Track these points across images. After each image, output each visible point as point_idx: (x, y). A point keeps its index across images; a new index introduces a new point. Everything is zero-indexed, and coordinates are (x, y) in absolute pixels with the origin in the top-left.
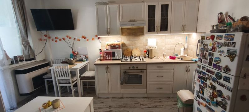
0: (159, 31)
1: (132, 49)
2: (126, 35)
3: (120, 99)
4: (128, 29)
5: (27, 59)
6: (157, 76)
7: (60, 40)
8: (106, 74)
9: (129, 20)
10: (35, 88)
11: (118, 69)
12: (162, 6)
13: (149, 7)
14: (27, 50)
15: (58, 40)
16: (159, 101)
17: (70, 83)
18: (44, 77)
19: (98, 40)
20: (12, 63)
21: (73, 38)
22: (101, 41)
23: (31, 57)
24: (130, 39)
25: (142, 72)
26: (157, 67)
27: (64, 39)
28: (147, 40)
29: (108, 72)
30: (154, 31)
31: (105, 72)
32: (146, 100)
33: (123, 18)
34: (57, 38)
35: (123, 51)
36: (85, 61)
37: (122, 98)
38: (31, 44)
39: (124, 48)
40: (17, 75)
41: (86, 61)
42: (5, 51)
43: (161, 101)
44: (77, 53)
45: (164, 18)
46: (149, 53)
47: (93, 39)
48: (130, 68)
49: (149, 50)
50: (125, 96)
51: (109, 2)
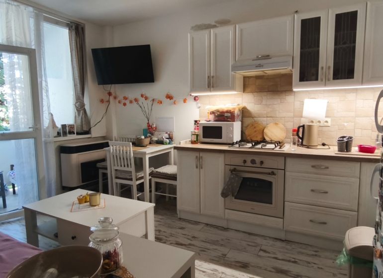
0: (329, 80)
1: (264, 123)
2: (252, 92)
3: (221, 230)
4: (258, 77)
5: (80, 131)
6: (312, 191)
7: (131, 102)
8: (196, 171)
9: (255, 57)
10: (83, 182)
11: (220, 161)
12: (339, 17)
13: (304, 22)
14: (80, 118)
15: (127, 102)
16: (314, 253)
17: (131, 180)
18: (99, 165)
19: (194, 103)
20: (59, 134)
21: (152, 99)
22: (199, 105)
23: (85, 129)
24: (262, 102)
25: (273, 173)
26: (313, 167)
27: (136, 100)
28: (302, 103)
29: (199, 166)
30: (317, 79)
31: (195, 167)
32: (279, 244)
33: (241, 54)
34: (125, 98)
35: (244, 128)
36: (166, 144)
37: (226, 229)
38: (87, 107)
39: (248, 121)
40: (62, 155)
41: (169, 143)
42: (52, 115)
43: (316, 255)
44: (156, 128)
45: (344, 46)
46: (302, 134)
47: (185, 101)
48: (245, 162)
49: (303, 126)
50: (233, 226)
51: (216, 22)
